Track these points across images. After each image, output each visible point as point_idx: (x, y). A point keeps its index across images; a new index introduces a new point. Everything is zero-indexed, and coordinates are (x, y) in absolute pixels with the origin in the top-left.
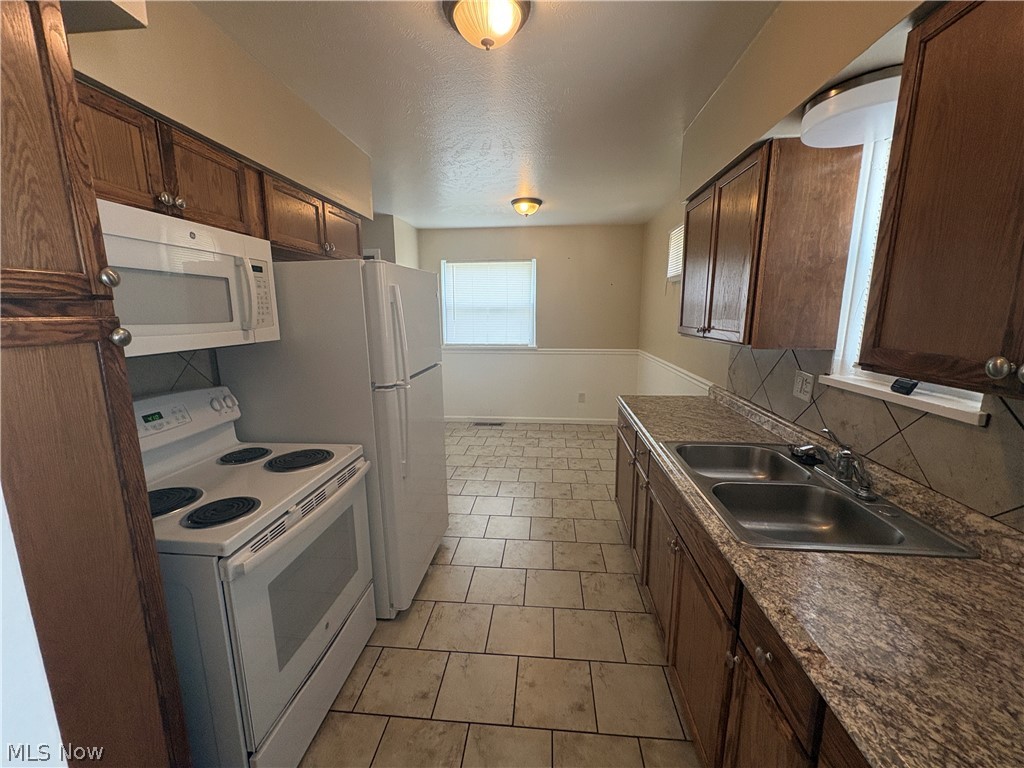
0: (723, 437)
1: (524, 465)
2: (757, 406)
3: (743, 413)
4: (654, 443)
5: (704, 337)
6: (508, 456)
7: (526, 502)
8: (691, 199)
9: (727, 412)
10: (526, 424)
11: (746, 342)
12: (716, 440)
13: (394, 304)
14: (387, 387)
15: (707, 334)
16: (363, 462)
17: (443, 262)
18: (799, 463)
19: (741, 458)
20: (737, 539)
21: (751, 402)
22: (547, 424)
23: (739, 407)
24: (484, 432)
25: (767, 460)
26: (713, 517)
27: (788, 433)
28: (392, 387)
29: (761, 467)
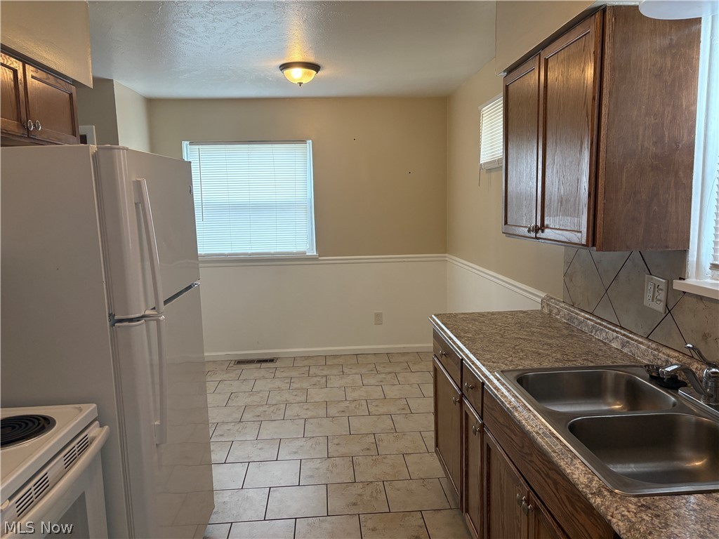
0: (568, 360)
1: (310, 414)
2: (602, 319)
3: (585, 329)
4: (487, 373)
5: (536, 238)
6: (287, 403)
7: (316, 464)
8: (510, 70)
9: (567, 328)
10: (307, 358)
11: (590, 245)
12: (561, 365)
13: (139, 203)
14: (131, 320)
15: (540, 235)
16: (98, 429)
17: (185, 144)
18: (661, 386)
19: (591, 385)
20: (610, 487)
21: (594, 316)
22: (335, 356)
23: (581, 322)
24: (250, 371)
25: (623, 387)
26: (577, 462)
27: (644, 352)
28: (138, 319)
29: (616, 395)
